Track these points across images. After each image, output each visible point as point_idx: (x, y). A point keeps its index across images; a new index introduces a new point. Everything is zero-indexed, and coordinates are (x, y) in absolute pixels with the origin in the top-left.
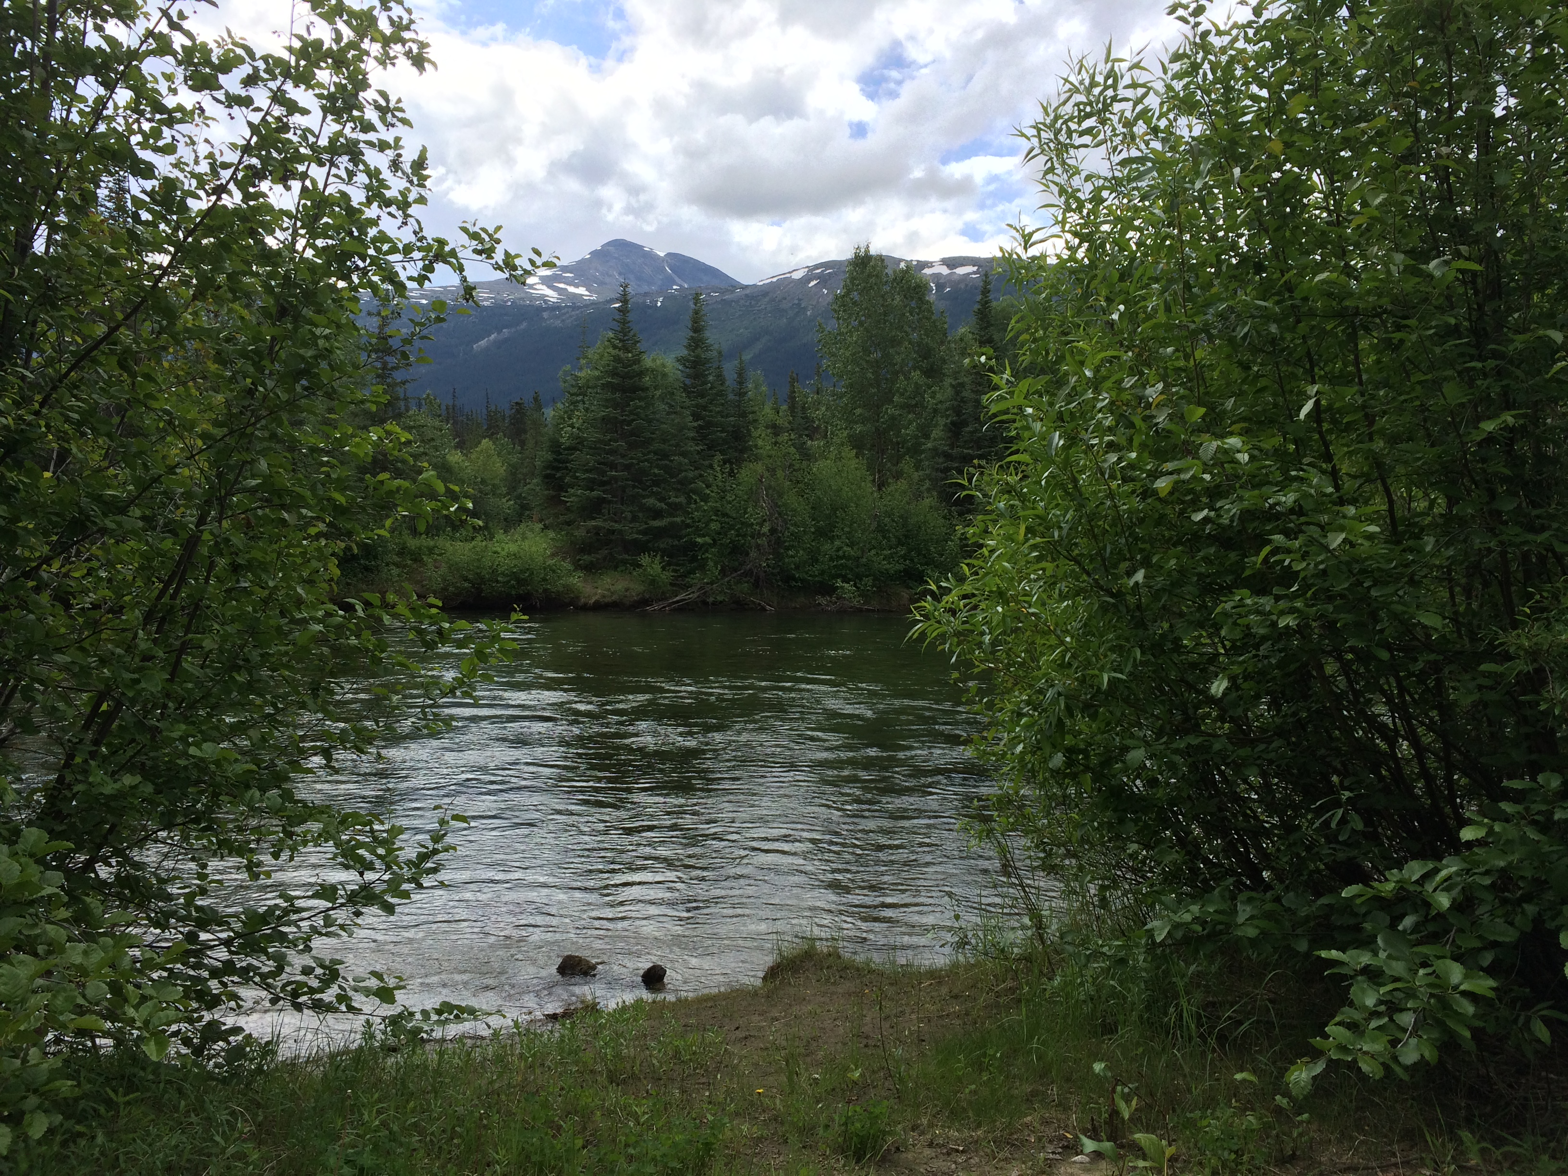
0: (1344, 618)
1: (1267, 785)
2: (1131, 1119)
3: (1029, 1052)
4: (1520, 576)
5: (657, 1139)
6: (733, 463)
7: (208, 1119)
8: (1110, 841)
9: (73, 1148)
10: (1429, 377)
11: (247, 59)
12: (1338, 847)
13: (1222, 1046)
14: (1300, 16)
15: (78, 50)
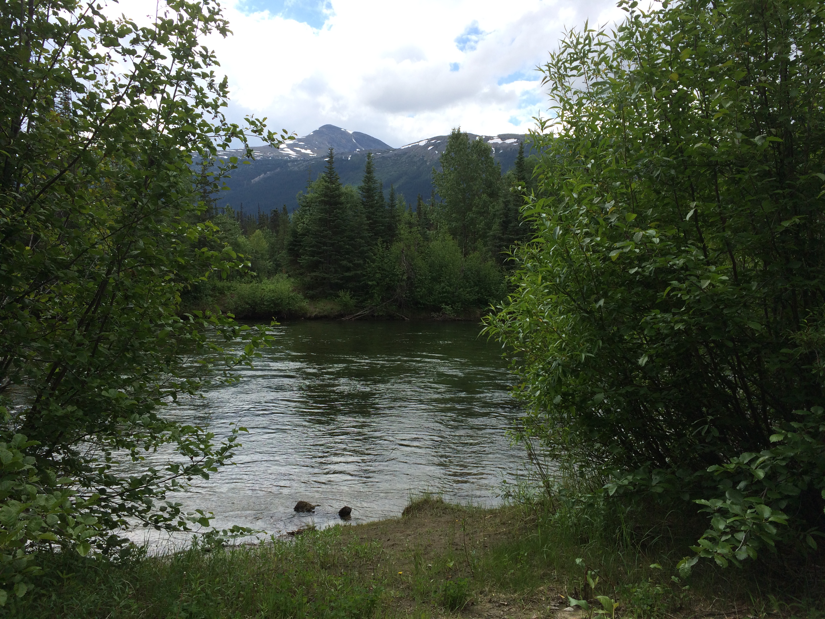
0: (709, 325)
1: (668, 412)
2: (595, 588)
3: (542, 553)
4: (802, 303)
5: (346, 598)
6: (388, 243)
7: (111, 587)
8: (585, 442)
9: (39, 602)
10: (755, 198)
11: (133, 30)
12: (705, 445)
13: (644, 550)
14: (687, 8)
15: (44, 25)
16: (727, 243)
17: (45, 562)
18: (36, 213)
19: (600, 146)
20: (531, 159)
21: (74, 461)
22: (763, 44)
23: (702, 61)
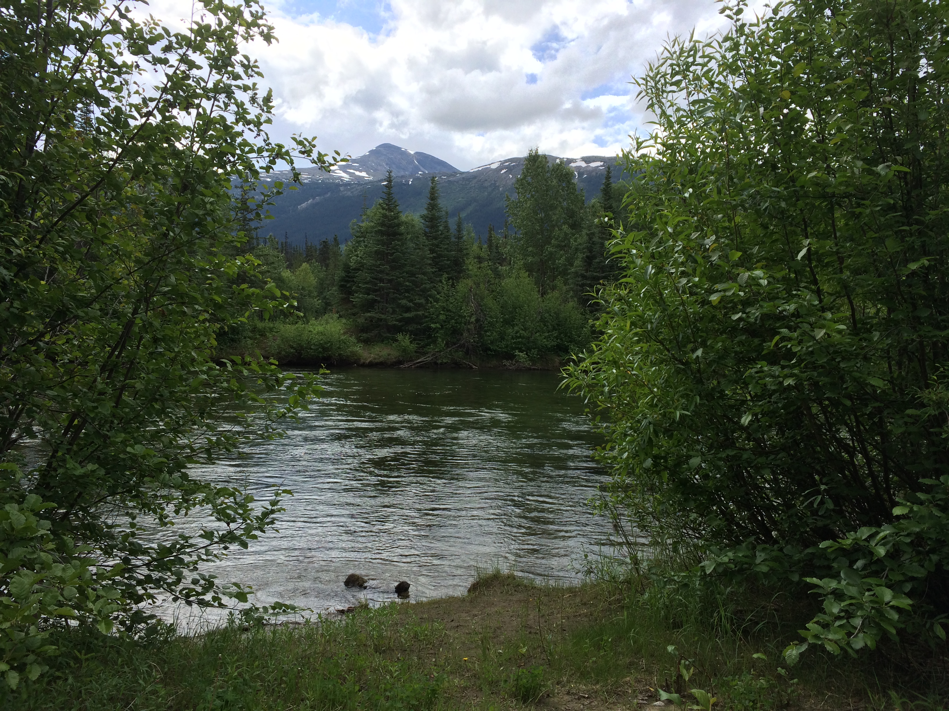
0: (823, 380)
1: (775, 480)
2: (690, 680)
3: (628, 639)
4: (931, 355)
5: (403, 686)
6: (454, 280)
7: (135, 669)
8: (679, 511)
9: (54, 685)
10: (877, 235)
11: (166, 36)
12: (818, 518)
13: (746, 637)
14: (801, 15)
15: (65, 30)
16: (845, 286)
17: (60, 641)
18: (54, 243)
19: (700, 172)
20: (619, 185)
21: (94, 525)
22: (888, 58)
23: (817, 78)
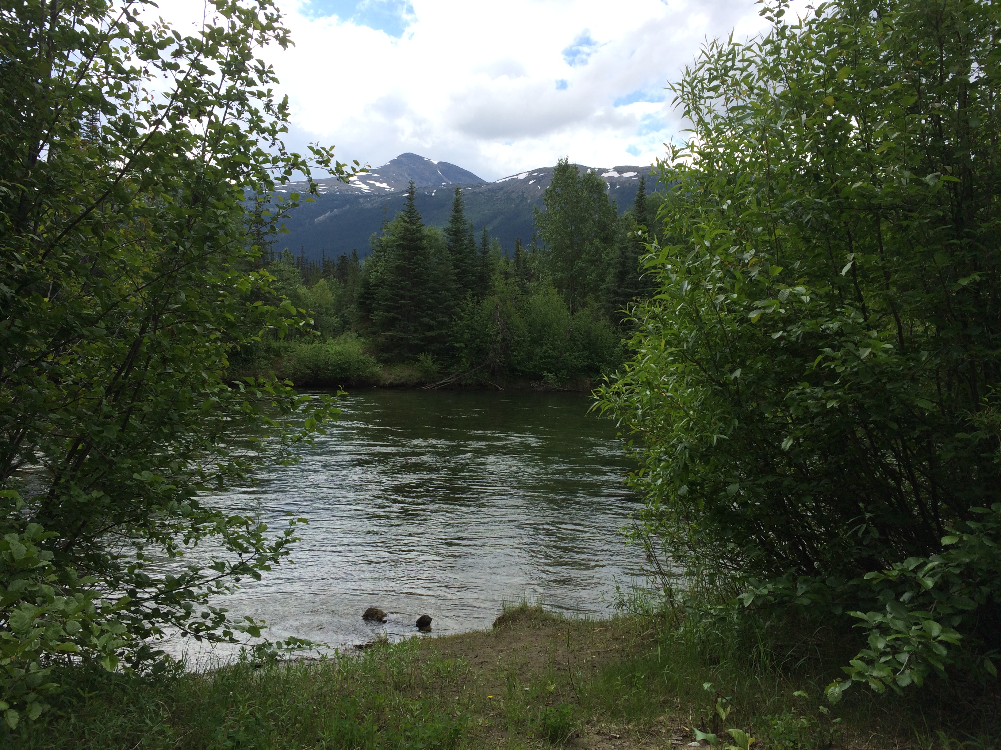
0: (869, 402)
1: (818, 508)
2: (727, 719)
3: (662, 675)
4: (982, 375)
5: (425, 726)
6: (479, 296)
7: (141, 708)
8: (716, 541)
9: (56, 725)
10: (925, 249)
11: (176, 40)
12: (863, 548)
13: (786, 674)
14: (846, 17)
15: (70, 33)
16: (891, 302)
17: (63, 678)
18: (57, 258)
19: (738, 183)
20: (654, 197)
21: (99, 556)
22: (937, 62)
23: (863, 83)
